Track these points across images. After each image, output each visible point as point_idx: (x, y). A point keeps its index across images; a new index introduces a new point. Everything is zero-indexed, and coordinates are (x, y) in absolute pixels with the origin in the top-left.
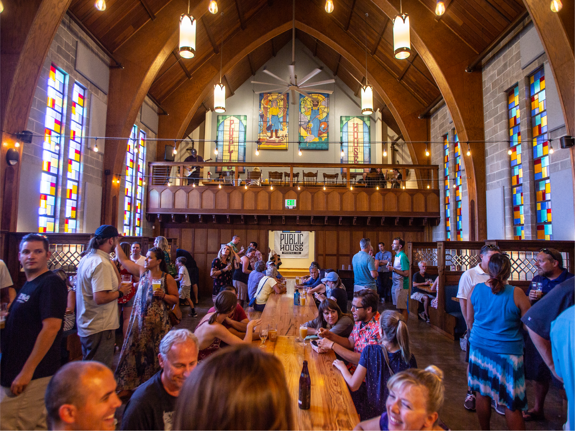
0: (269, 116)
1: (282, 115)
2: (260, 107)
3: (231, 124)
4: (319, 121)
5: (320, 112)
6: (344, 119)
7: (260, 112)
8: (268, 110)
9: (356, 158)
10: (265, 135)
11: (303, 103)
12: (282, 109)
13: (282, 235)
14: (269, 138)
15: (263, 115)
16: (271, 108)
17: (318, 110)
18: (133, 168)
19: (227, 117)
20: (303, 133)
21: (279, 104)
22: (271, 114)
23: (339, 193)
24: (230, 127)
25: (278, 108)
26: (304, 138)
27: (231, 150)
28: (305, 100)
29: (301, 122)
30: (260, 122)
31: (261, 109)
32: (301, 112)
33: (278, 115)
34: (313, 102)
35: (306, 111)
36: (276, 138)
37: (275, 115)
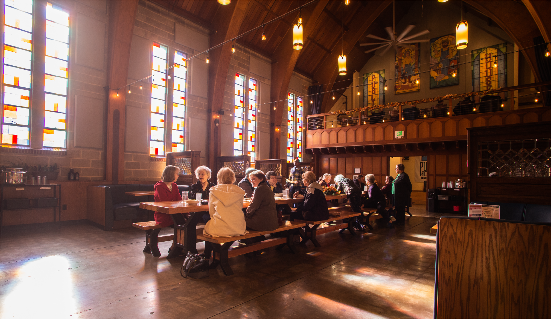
0: (403, 66)
1: (414, 63)
2: (395, 61)
3: (373, 79)
5: (450, 51)
6: (475, 52)
7: (395, 65)
8: (402, 61)
9: (489, 88)
10: (400, 82)
11: (433, 47)
12: (414, 58)
13: (422, 164)
14: (403, 84)
15: (398, 66)
16: (404, 60)
17: (448, 50)
18: (293, 121)
19: (370, 74)
20: (434, 74)
21: (411, 54)
22: (404, 64)
23: (441, 122)
24: (372, 81)
25: (410, 58)
26: (435, 78)
27: (373, 99)
28: (435, 44)
29: (431, 65)
30: (396, 72)
31: (396, 62)
32: (431, 56)
33: (411, 64)
34: (443, 44)
35: (436, 54)
36: (410, 83)
37: (408, 64)
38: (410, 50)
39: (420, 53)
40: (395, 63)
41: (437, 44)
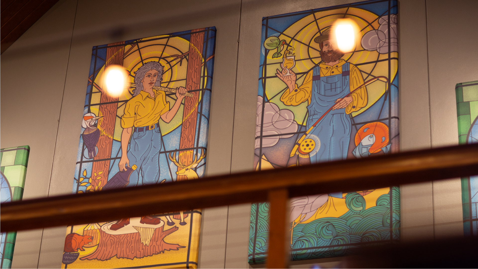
1: (178, 121)
4: (348, 124)
7: (85, 124)
8: (120, 112)
11: (278, 54)
12: (180, 98)
15: (98, 131)
17: (346, 73)
21: (166, 77)
22: (128, 123)
25: (161, 98)
28: (285, 42)
29: (261, 137)
30: (81, 162)
31: (89, 111)
32: (264, 96)
33: (162, 124)
34: (321, 46)
35: (288, 87)
36: (145, 225)
37: (147, 128)
38: (164, 58)
39: (211, 77)
40: (86, 119)
41: (294, 44)
